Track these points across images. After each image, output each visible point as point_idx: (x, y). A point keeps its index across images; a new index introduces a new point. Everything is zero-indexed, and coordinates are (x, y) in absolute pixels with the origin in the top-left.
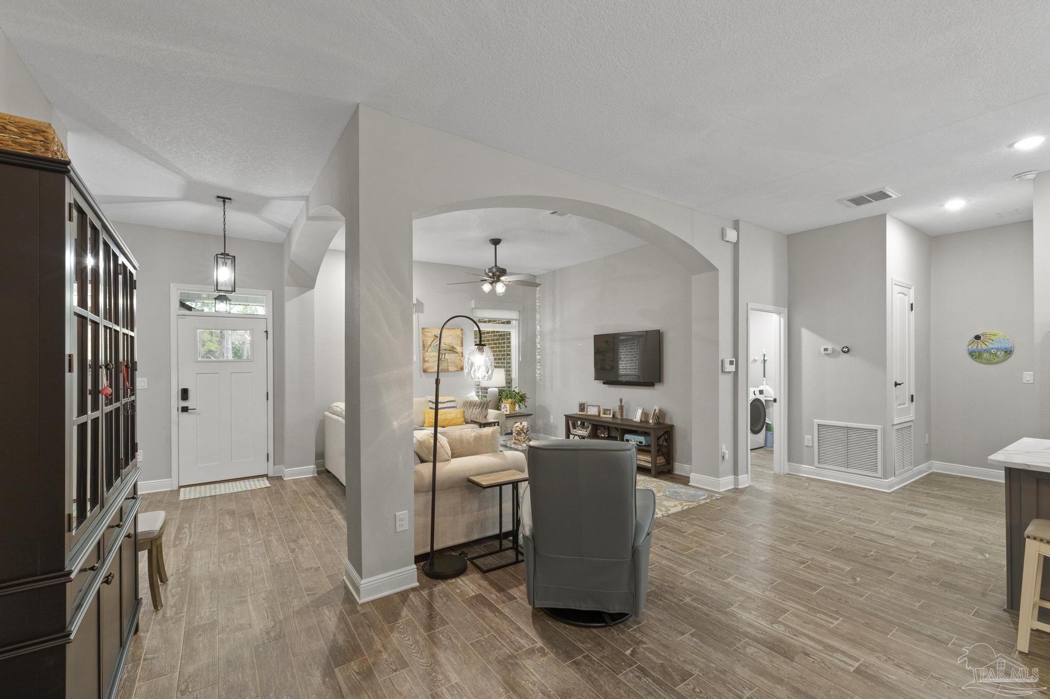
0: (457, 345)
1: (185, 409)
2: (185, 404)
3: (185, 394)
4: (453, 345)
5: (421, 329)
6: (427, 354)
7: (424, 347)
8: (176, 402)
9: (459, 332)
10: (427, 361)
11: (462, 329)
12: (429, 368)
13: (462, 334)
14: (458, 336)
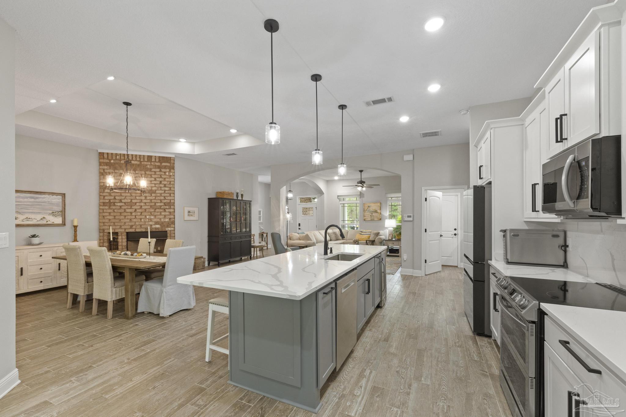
0: (378, 209)
1: (300, 229)
2: (299, 227)
3: (299, 225)
4: (376, 210)
5: (363, 204)
6: (365, 213)
7: (364, 211)
8: (298, 227)
9: (379, 204)
10: (365, 216)
11: (381, 203)
12: (366, 219)
13: (381, 205)
14: (378, 206)
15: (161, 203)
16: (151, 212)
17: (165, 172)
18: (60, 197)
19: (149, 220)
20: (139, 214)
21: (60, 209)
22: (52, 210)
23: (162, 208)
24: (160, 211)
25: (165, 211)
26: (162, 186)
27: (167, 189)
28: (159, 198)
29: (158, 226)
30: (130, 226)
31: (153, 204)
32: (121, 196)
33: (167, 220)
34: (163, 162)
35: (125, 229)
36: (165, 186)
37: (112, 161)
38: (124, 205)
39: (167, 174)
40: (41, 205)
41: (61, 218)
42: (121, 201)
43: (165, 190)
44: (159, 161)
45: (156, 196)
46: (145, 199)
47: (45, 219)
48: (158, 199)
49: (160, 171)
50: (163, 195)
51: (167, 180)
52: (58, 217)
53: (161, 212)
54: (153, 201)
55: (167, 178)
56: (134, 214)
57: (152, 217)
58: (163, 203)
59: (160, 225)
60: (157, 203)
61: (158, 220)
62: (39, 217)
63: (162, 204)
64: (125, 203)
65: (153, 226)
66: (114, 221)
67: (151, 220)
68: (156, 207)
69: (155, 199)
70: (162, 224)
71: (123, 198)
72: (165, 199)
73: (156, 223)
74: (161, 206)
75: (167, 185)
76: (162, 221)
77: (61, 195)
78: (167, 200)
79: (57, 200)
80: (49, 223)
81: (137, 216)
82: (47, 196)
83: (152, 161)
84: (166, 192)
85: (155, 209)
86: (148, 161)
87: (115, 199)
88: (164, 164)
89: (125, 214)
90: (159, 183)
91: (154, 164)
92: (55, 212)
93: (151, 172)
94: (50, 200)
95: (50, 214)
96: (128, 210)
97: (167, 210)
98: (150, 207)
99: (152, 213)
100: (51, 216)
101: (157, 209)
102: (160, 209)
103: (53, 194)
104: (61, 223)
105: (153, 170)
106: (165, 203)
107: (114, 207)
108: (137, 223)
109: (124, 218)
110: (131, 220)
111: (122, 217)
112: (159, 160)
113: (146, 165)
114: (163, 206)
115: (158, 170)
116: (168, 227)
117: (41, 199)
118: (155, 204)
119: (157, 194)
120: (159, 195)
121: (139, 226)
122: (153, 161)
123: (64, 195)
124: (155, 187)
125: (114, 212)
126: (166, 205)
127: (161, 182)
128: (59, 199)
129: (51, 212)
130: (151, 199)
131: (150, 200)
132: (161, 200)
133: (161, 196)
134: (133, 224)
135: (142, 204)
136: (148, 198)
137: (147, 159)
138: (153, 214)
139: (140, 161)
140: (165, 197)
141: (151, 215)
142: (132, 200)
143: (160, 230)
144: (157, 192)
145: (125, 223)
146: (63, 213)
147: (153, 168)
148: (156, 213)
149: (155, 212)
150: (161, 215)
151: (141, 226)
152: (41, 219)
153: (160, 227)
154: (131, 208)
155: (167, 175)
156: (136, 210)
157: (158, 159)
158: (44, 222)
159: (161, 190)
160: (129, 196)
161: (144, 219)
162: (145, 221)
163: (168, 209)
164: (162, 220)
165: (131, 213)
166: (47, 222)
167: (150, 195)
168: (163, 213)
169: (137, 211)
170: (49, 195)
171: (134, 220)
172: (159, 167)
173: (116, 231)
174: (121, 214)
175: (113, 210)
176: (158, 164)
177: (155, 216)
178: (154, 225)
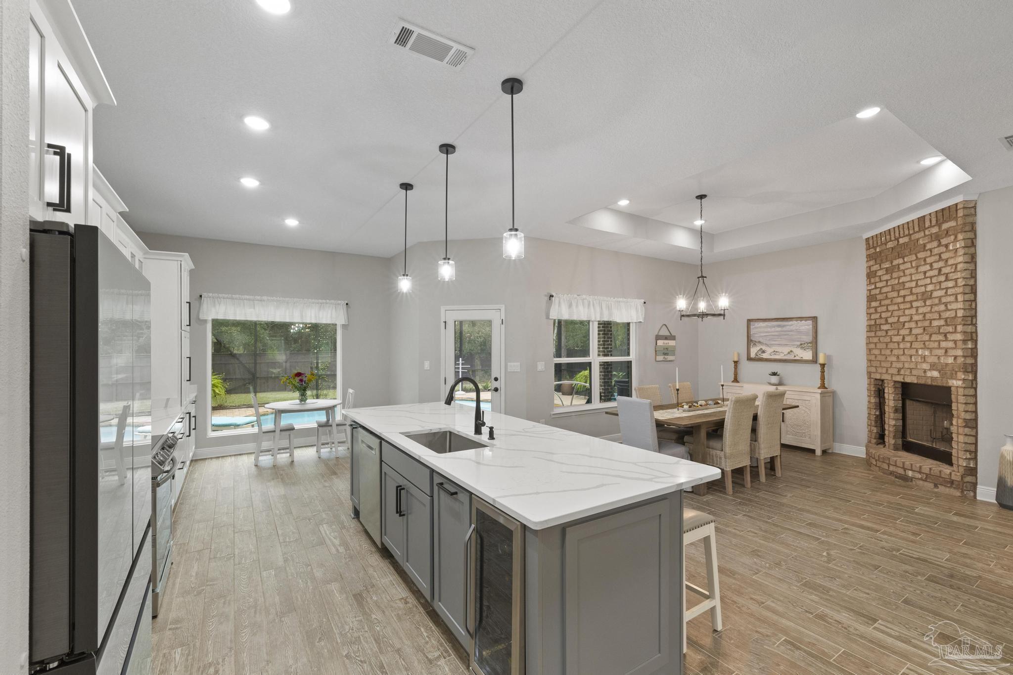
15: (941, 319)
16: (925, 341)
17: (947, 246)
18: (810, 322)
19: (921, 357)
20: (908, 345)
21: (809, 338)
22: (801, 341)
23: (941, 331)
24: (938, 339)
25: (946, 339)
26: (942, 278)
27: (950, 284)
28: (936, 308)
29: (935, 374)
30: (897, 370)
31: (927, 323)
32: (887, 311)
33: (950, 360)
34: (943, 223)
35: (892, 375)
36: (947, 280)
37: (878, 250)
38: (890, 328)
39: (951, 247)
40: (788, 335)
41: (811, 352)
42: (887, 323)
43: (947, 289)
44: (937, 223)
45: (933, 305)
46: (915, 314)
47: (792, 353)
48: (936, 312)
49: (940, 245)
50: (944, 300)
51: (951, 262)
52: (807, 350)
53: (939, 341)
54: (928, 316)
55: (952, 258)
56: (902, 346)
57: (927, 353)
58: (943, 319)
59: (940, 372)
60: (934, 319)
61: (935, 360)
62: (786, 350)
63: (942, 322)
64: (891, 324)
65: (927, 373)
66: (879, 358)
67: (924, 357)
68: (931, 330)
69: (931, 312)
70: (942, 369)
71: (889, 314)
72: (947, 310)
73: (933, 367)
74: (939, 327)
75: (951, 275)
76: (942, 362)
77: (811, 319)
78: (950, 312)
79: (807, 327)
80: (797, 358)
81: (906, 351)
82: (794, 322)
83: (925, 226)
84: (949, 294)
85: (931, 336)
86: (920, 231)
87: (881, 317)
88: (945, 226)
89: (891, 346)
90: (937, 274)
91: (929, 233)
92: (804, 344)
93: (925, 252)
94: (798, 328)
95: (798, 346)
96: (895, 339)
97: (950, 337)
98: (922, 331)
99: (927, 343)
100: (799, 349)
101: (934, 333)
102: (938, 333)
103: (801, 319)
104: (811, 359)
105: (928, 246)
106: (946, 320)
107: (879, 333)
108: (906, 365)
109: (890, 353)
110: (898, 357)
111: (888, 352)
112: (937, 221)
113: (918, 240)
114: (944, 325)
115: (935, 244)
116: (952, 378)
117: (788, 327)
118: (931, 323)
119: (934, 300)
120: (937, 301)
121: (909, 370)
122: (927, 226)
123: (815, 319)
124: (931, 283)
125: (880, 342)
126: (947, 325)
127: (940, 270)
128: (808, 325)
129: (799, 343)
130: (924, 312)
131: (923, 315)
132: (939, 313)
133: (940, 303)
134: (900, 365)
135: (913, 325)
136: (921, 310)
137: (917, 226)
138: (928, 345)
139: (910, 235)
140: (946, 304)
141: (925, 348)
142: (899, 317)
143: (940, 384)
144: (935, 294)
145: (891, 363)
146: (814, 344)
147: (928, 242)
148: (932, 343)
149: (930, 341)
150: (939, 348)
151: (911, 372)
152: (789, 353)
153: (939, 376)
154: (898, 335)
155: (952, 250)
156: (904, 338)
157: (935, 219)
158: (791, 357)
159: (940, 289)
160: (896, 310)
161: (916, 357)
162: (917, 360)
163: (952, 332)
164: (942, 360)
165: (898, 343)
166: (795, 356)
167: (923, 304)
168: (943, 344)
169: (906, 340)
170: (797, 321)
171: (903, 358)
172: (937, 237)
173: (883, 378)
174: (887, 345)
175: (878, 338)
176: (935, 230)
177: (931, 349)
178: (930, 370)
